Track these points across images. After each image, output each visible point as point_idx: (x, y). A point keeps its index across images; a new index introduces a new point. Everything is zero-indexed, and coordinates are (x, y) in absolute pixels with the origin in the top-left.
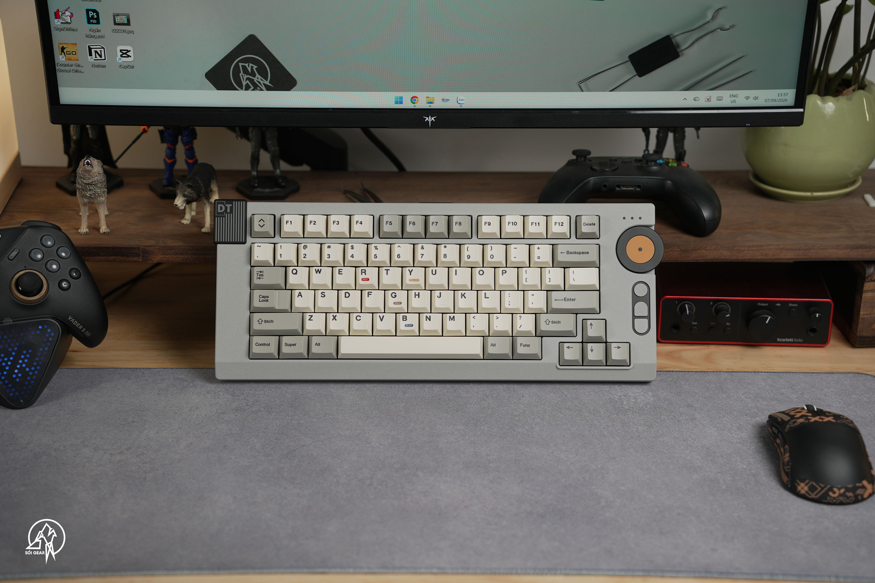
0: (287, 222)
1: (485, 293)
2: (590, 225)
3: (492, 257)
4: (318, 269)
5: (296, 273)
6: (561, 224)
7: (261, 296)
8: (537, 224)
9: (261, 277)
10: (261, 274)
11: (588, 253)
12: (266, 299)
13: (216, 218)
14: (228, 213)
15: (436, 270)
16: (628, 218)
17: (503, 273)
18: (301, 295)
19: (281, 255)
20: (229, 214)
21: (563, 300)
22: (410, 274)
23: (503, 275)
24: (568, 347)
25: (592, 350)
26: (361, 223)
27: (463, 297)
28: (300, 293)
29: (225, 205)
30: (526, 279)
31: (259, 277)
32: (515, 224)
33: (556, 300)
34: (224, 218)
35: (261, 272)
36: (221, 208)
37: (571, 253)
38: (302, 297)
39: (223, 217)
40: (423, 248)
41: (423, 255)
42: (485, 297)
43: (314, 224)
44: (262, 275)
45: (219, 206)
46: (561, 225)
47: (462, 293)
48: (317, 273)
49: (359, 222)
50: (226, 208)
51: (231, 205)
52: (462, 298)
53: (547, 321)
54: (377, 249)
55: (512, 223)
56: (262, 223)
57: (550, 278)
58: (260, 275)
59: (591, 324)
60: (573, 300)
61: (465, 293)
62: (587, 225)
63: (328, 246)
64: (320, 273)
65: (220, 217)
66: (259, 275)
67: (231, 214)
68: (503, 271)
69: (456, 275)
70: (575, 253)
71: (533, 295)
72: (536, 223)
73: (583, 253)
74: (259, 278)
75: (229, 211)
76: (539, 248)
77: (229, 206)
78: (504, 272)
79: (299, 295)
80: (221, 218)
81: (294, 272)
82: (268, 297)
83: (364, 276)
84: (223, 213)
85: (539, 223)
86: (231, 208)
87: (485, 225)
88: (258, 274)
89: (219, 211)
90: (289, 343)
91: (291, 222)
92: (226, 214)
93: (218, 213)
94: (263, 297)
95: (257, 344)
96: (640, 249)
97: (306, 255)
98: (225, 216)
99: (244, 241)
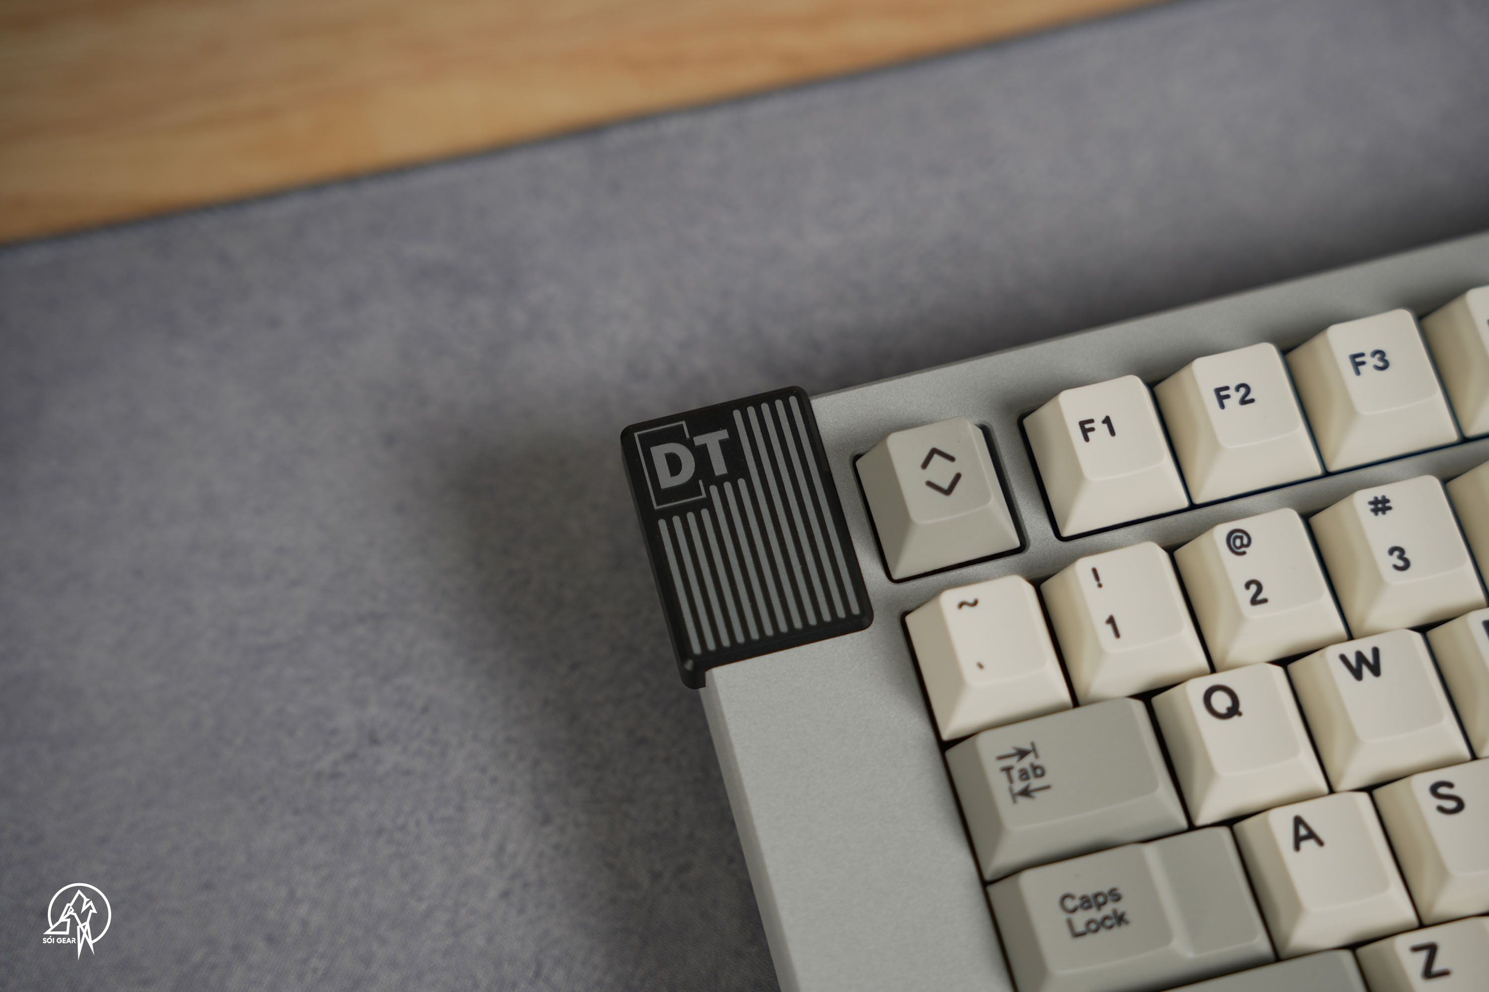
0: (1086, 427)
4: (1360, 656)
5: (1234, 711)
7: (1069, 904)
9: (1035, 783)
10: (1026, 763)
12: (1107, 911)
13: (662, 524)
14: (719, 482)
18: (1311, 835)
19: (1111, 621)
20: (728, 486)
28: (1298, 821)
29: (690, 445)
31: (1019, 786)
34: (705, 513)
35: (1022, 753)
36: (674, 464)
38: (1320, 843)
39: (696, 508)
43: (1243, 402)
44: (1038, 771)
45: (659, 453)
48: (1358, 675)
50: (701, 455)
51: (723, 434)
56: (941, 471)
58: (1024, 774)
63: (1375, 502)
64: (1376, 670)
65: (682, 512)
66: (1015, 774)
67: (742, 483)
74: (1026, 793)
75: (720, 467)
77: (712, 441)
79: (1298, 840)
80: (691, 517)
81: (1221, 702)
82: (1115, 895)
84: (690, 488)
86: (731, 449)
88: (1008, 770)
89: (667, 481)
91: (1107, 421)
92: (714, 489)
94: (1087, 903)
97: (1260, 588)
98: (708, 503)
99: (855, 609)
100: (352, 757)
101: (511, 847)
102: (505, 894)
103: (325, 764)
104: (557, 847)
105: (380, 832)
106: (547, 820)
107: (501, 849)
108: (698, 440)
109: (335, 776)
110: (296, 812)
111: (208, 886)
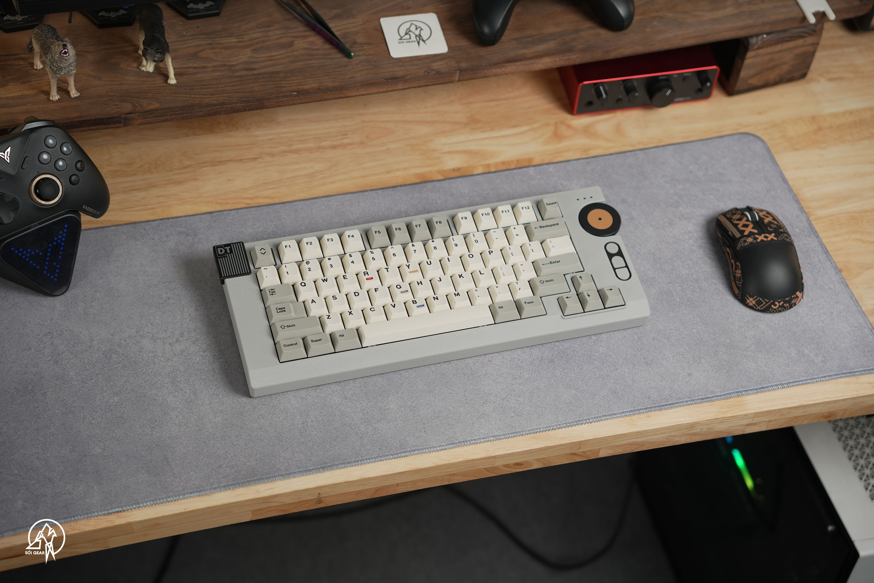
0: (286, 247)
1: (480, 271)
3: (476, 241)
4: (324, 279)
5: (305, 285)
6: (527, 208)
7: (277, 309)
9: (274, 293)
10: (273, 291)
11: (558, 224)
12: (283, 310)
13: (219, 259)
14: (228, 254)
15: (430, 261)
16: (581, 199)
17: (490, 253)
18: (314, 302)
19: (287, 272)
20: (230, 254)
21: (549, 263)
22: (409, 268)
24: (567, 298)
25: (589, 296)
26: (353, 236)
27: (461, 277)
28: (313, 300)
29: (224, 248)
30: (512, 254)
31: (271, 293)
32: (488, 214)
33: (543, 264)
34: (226, 258)
35: (272, 290)
36: (221, 251)
37: (544, 227)
38: (316, 304)
39: (224, 257)
40: (414, 246)
41: (415, 250)
42: (481, 274)
43: (311, 245)
45: (219, 249)
47: (459, 274)
48: (324, 281)
49: (351, 236)
50: (226, 250)
51: (230, 247)
53: (542, 281)
54: (373, 253)
55: (485, 214)
56: (263, 251)
57: (532, 250)
58: (272, 292)
59: (581, 277)
60: (558, 262)
61: (462, 274)
62: (549, 204)
63: (329, 258)
64: (326, 281)
65: (221, 257)
66: (271, 292)
67: (232, 254)
68: (489, 251)
69: (449, 261)
70: (547, 226)
71: (522, 265)
72: (505, 211)
73: (554, 225)
74: (272, 294)
75: (228, 252)
76: (515, 229)
77: (228, 248)
79: (312, 302)
81: (303, 284)
82: (284, 308)
83: (367, 277)
84: (224, 254)
86: (231, 249)
87: (462, 219)
88: (270, 291)
89: (220, 253)
90: (314, 340)
91: (289, 246)
92: (227, 255)
93: (219, 255)
94: (280, 309)
95: (285, 346)
96: (600, 219)
97: (310, 269)
98: (226, 257)
99: (249, 272)
100: (165, 301)
101: (191, 314)
102: (190, 320)
103: (161, 301)
104: (199, 314)
105: (169, 311)
106: (197, 311)
107: (190, 314)
108: (225, 248)
109: (162, 303)
110: (156, 308)
111: (141, 317)
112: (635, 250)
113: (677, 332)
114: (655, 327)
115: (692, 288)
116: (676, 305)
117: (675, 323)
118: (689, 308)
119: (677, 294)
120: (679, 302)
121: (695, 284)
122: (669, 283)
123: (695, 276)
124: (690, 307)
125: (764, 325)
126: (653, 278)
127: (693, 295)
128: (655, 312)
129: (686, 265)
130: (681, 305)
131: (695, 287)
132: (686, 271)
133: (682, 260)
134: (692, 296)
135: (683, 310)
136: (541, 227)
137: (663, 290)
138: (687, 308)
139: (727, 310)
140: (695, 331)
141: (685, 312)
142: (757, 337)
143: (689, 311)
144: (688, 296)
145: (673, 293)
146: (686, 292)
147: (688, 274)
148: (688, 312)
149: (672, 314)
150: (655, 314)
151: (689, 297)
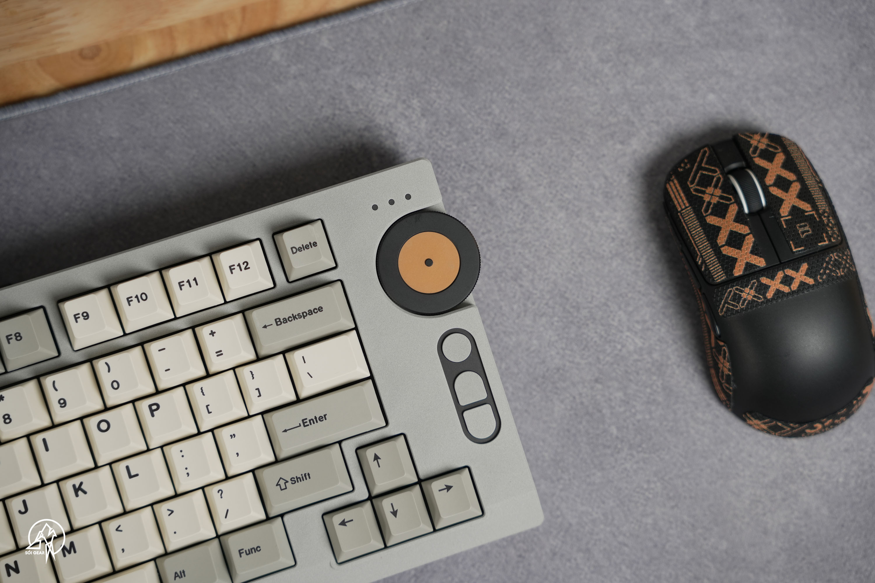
1: (127, 467)
2: (307, 247)
3: (115, 385)
6: (243, 267)
8: (193, 283)
11: (320, 309)
16: (384, 205)
17: (152, 412)
21: (300, 426)
23: (153, 415)
24: (343, 523)
25: (395, 513)
27: (80, 493)
30: (207, 406)
32: (144, 297)
33: (285, 431)
37: (285, 321)
42: (131, 476)
46: (246, 269)
47: (74, 486)
52: (77, 495)
53: (282, 482)
55: (137, 297)
57: (258, 389)
59: (376, 458)
60: (321, 419)
61: (81, 484)
62: (300, 249)
68: (150, 406)
70: (295, 318)
71: (233, 436)
72: (188, 281)
73: (311, 312)
76: (212, 333)
78: (154, 407)
85: (195, 279)
87: (77, 322)
96: (429, 262)
112: (521, 286)
113: (608, 529)
114: (558, 517)
115: (648, 390)
116: (609, 447)
117: (604, 503)
118: (638, 452)
119: (612, 413)
120: (617, 438)
121: (655, 378)
122: (597, 381)
123: (656, 356)
124: (640, 449)
125: (810, 491)
126: (558, 370)
127: (650, 413)
128: (559, 471)
129: (638, 322)
130: (619, 446)
131: (655, 387)
132: (637, 340)
133: (630, 309)
134: (647, 417)
135: (625, 459)
136: (278, 322)
137: (582, 403)
138: (635, 453)
139: (727, 452)
140: (650, 521)
141: (628, 466)
142: (792, 528)
143: (637, 462)
144: (639, 417)
145: (604, 411)
146: (634, 407)
147: (641, 349)
148: (635, 466)
149: (599, 474)
150: (558, 480)
151: (639, 421)
